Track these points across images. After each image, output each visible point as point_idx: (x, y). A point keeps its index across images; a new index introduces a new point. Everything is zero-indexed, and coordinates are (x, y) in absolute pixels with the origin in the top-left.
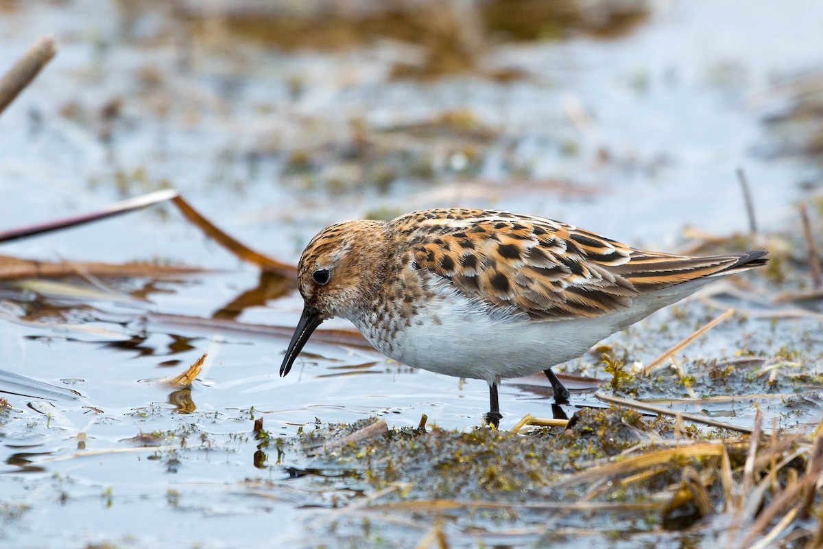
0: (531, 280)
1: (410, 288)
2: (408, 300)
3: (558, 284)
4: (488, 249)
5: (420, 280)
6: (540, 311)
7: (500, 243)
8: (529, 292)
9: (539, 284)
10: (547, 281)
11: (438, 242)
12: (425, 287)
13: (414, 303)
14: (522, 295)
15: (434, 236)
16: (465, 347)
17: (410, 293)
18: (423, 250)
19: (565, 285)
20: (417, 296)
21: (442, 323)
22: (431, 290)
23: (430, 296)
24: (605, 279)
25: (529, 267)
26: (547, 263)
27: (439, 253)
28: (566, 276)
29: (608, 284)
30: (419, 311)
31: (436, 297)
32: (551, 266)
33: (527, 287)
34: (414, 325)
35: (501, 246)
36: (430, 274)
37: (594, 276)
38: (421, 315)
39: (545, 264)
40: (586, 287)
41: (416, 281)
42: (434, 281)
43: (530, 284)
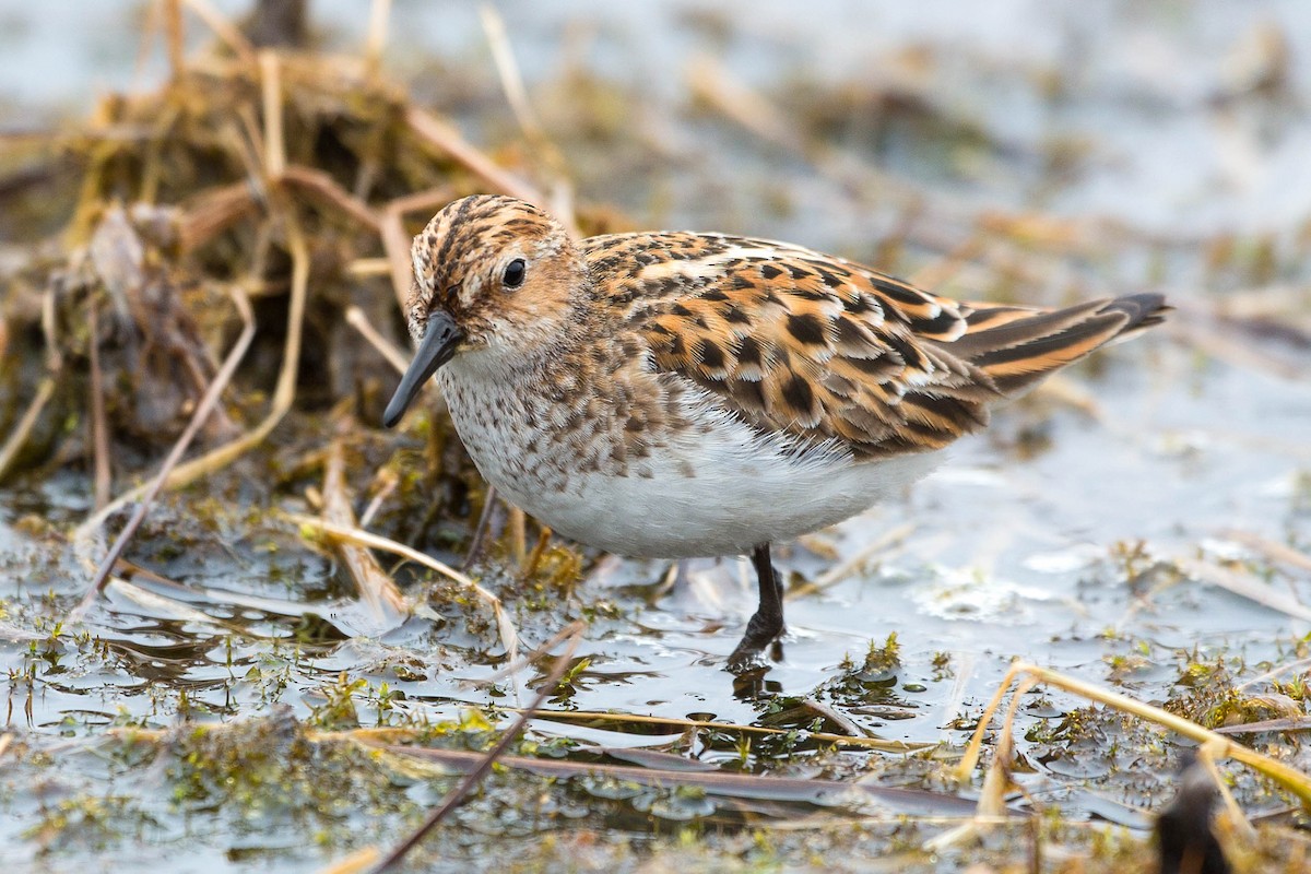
0: (851, 384)
1: (641, 405)
2: (634, 426)
3: (889, 388)
4: (769, 324)
5: (661, 390)
6: (869, 445)
7: (788, 312)
8: (852, 407)
9: (865, 394)
10: (874, 382)
11: (680, 311)
12: (672, 408)
13: (645, 436)
14: (840, 416)
15: (671, 299)
16: (725, 514)
17: (640, 416)
18: (660, 329)
19: (902, 390)
20: (653, 423)
21: (695, 474)
22: (684, 414)
23: (679, 426)
24: (955, 371)
25: (841, 357)
26: (867, 348)
27: (691, 336)
28: (898, 371)
29: (961, 381)
30: (653, 452)
31: (694, 427)
32: (874, 354)
33: (848, 399)
34: (632, 475)
35: (792, 319)
36: (680, 383)
37: (938, 368)
38: (655, 458)
39: (865, 351)
40: (932, 391)
41: (654, 394)
42: (690, 396)
43: (851, 393)
